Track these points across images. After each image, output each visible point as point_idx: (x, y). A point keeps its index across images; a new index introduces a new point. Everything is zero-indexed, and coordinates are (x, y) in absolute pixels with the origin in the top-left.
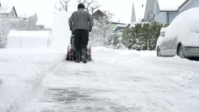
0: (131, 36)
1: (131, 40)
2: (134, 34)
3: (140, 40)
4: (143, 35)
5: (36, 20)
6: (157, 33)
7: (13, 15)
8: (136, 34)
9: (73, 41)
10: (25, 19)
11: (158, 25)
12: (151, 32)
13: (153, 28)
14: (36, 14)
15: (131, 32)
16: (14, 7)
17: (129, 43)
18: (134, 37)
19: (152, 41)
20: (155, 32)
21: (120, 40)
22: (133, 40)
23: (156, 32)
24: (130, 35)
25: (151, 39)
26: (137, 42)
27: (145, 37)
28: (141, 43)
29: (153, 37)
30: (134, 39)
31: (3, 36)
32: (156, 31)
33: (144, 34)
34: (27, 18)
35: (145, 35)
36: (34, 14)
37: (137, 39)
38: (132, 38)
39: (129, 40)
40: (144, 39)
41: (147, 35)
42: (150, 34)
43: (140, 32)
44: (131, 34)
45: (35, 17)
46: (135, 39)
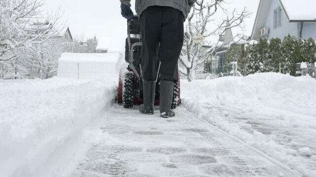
0: (252, 59)
1: (252, 64)
2: (256, 56)
3: (266, 65)
4: (270, 57)
5: (96, 44)
6: (294, 53)
7: (68, 39)
8: (259, 56)
9: (132, 51)
10: (82, 44)
11: (294, 40)
12: (284, 52)
13: (287, 45)
14: (95, 37)
15: (251, 51)
16: (68, 29)
17: (247, 70)
18: (256, 60)
19: (285, 66)
20: (290, 52)
21: (235, 65)
22: (254, 65)
23: (292, 52)
24: (250, 57)
25: (284, 63)
26: (262, 67)
27: (274, 60)
28: (267, 69)
29: (286, 59)
30: (255, 63)
31: (54, 62)
32: (292, 50)
33: (272, 55)
34: (85, 43)
35: (274, 57)
36: (93, 37)
37: (261, 63)
38: (252, 61)
39: (247, 65)
40: (272, 62)
41: (277, 57)
42: (281, 55)
43: (265, 52)
44: (252, 56)
45: (95, 40)
46: (258, 63)
